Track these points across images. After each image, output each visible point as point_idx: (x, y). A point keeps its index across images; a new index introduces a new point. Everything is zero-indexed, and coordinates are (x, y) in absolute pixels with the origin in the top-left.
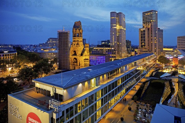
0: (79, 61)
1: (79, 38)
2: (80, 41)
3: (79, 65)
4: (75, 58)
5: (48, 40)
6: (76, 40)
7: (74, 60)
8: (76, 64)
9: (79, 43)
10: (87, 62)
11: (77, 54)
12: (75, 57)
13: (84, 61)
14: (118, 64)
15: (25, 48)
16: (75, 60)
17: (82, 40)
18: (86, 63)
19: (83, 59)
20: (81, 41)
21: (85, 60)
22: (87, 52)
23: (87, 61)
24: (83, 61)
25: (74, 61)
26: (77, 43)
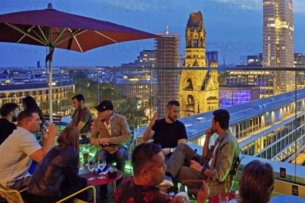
0: (198, 102)
1: (198, 51)
2: (199, 57)
3: (197, 111)
4: (190, 96)
5: (139, 55)
6: (192, 54)
7: (188, 99)
8: (191, 109)
9: (198, 60)
10: (214, 105)
11: (194, 88)
12: (190, 93)
13: (209, 103)
14: (261, 106)
15: (93, 75)
16: (190, 100)
17: (204, 54)
18: (211, 105)
19: (206, 99)
20: (202, 58)
21: (208, 99)
22: (214, 82)
23: (214, 103)
24: (206, 102)
25: (189, 102)
26: (193, 60)
